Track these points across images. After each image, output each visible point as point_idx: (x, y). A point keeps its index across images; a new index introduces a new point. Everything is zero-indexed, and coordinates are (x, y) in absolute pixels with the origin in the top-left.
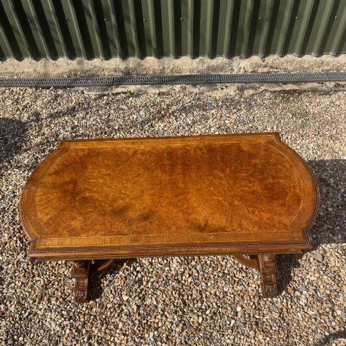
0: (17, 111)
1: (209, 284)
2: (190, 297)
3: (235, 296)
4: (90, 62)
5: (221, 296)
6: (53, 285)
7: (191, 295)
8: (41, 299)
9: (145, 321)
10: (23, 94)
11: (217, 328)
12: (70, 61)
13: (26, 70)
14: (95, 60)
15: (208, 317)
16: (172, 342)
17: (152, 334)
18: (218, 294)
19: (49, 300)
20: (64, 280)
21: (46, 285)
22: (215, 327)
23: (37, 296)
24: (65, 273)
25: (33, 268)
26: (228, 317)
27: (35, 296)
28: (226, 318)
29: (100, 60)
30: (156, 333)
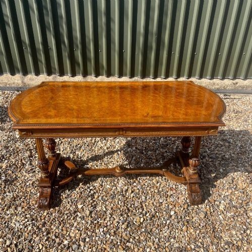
0: (6, 102)
1: (148, 197)
2: (132, 206)
3: (168, 205)
4: (61, 78)
5: (158, 205)
6: (20, 199)
7: (134, 205)
8: (10, 207)
9: (95, 222)
10: (12, 95)
11: (156, 226)
12: (48, 77)
13: (16, 81)
14: (65, 77)
15: (148, 219)
16: (119, 236)
17: (101, 230)
18: (155, 204)
19: (16, 208)
20: (30, 195)
21: (15, 198)
22: (154, 225)
23: (6, 205)
24: (32, 191)
25: (5, 187)
26: (164, 218)
27: (4, 205)
28: (163, 219)
29: (68, 77)
30: (105, 229)
